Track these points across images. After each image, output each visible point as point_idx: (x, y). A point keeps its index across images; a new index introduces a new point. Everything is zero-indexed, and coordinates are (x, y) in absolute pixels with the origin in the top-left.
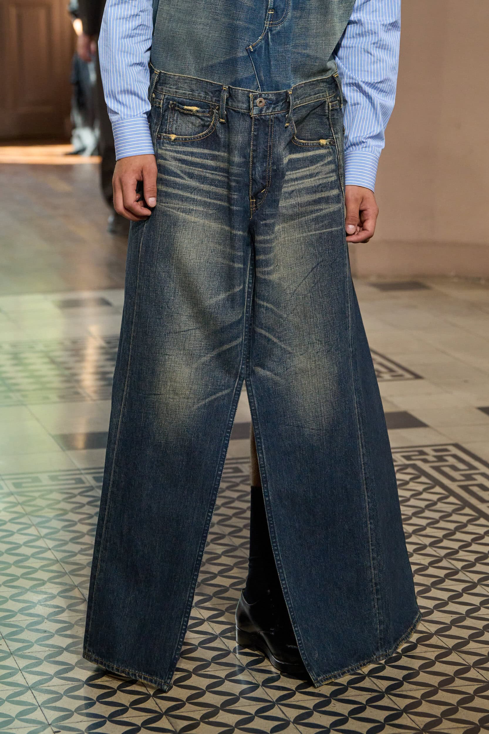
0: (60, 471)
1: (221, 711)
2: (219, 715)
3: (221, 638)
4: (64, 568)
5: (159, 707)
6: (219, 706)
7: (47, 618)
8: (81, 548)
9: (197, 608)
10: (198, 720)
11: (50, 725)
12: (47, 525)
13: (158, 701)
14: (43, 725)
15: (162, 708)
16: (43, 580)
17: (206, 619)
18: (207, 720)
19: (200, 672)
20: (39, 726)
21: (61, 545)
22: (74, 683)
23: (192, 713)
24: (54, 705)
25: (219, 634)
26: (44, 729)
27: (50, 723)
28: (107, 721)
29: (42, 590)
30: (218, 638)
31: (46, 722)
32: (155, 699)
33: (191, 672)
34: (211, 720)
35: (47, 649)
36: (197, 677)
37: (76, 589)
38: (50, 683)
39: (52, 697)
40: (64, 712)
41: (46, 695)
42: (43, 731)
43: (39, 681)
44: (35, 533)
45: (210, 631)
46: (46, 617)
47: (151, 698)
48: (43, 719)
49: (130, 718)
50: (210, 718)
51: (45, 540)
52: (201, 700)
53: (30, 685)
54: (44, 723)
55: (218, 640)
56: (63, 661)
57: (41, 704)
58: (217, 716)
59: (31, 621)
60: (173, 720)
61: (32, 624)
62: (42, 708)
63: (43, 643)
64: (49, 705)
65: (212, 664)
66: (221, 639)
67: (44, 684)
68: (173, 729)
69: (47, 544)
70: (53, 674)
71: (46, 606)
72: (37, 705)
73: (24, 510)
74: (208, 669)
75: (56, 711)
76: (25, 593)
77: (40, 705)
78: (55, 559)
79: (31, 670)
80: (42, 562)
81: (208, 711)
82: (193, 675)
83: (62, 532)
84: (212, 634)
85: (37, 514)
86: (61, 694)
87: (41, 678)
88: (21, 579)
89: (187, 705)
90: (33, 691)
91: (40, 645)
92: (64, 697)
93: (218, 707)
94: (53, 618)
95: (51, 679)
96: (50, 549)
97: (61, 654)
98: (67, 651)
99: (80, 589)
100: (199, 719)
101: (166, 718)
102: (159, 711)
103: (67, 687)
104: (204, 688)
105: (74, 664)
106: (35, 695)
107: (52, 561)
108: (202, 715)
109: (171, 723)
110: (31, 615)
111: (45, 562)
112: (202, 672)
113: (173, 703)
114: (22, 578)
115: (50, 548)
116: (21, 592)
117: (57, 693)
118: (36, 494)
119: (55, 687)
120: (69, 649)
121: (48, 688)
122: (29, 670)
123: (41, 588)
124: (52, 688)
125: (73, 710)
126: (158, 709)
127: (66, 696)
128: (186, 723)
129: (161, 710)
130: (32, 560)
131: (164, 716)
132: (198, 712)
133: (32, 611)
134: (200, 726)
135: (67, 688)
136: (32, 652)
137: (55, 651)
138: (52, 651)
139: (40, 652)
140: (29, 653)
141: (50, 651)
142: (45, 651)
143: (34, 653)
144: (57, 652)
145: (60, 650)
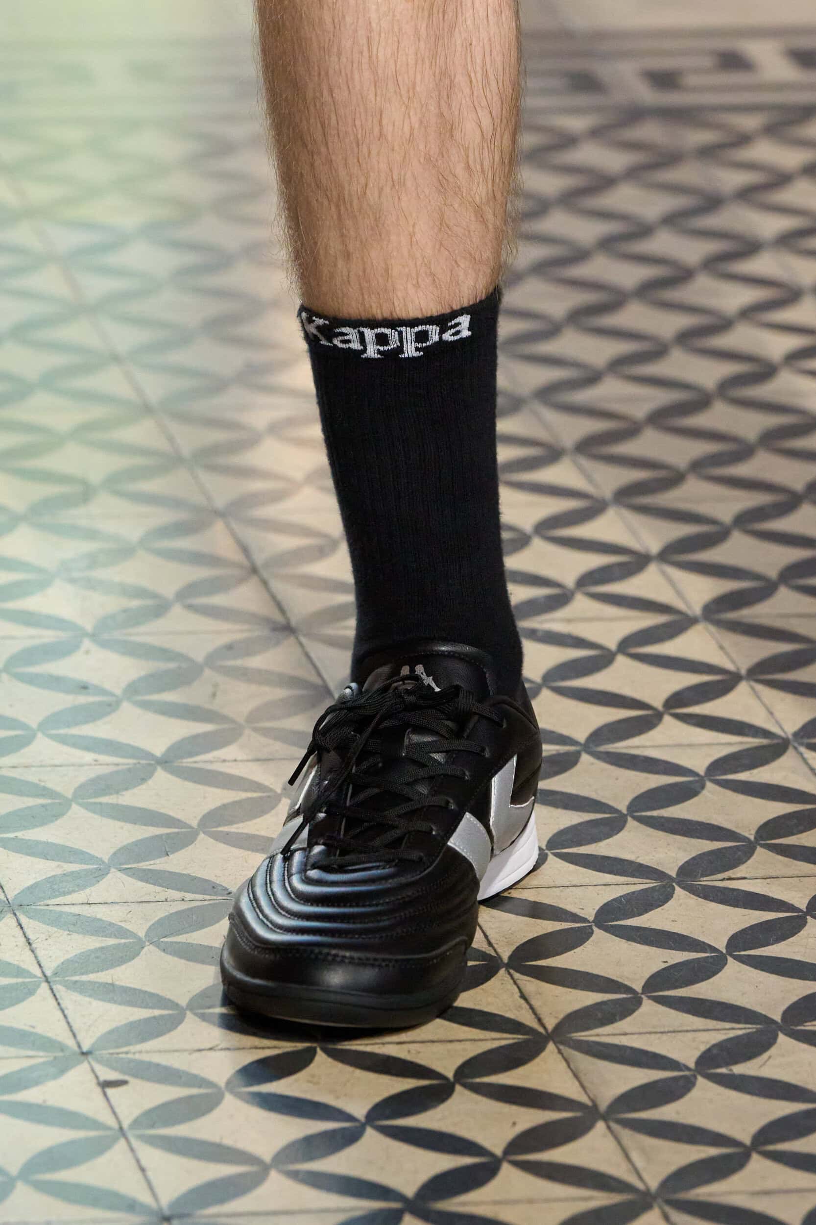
1: (782, 1038)
2: (773, 1051)
3: (802, 749)
4: (172, 439)
5: (532, 1008)
6: (777, 1017)
7: (94, 636)
8: (248, 363)
9: (712, 629)
10: (688, 1068)
11: (84, 1054)
12: (112, 260)
13: (530, 985)
14: (60, 1054)
15: (543, 1012)
16: (85, 482)
17: (743, 672)
18: (723, 1070)
19: (706, 881)
20: (41, 1057)
22: (189, 896)
23: (665, 1037)
24: (104, 977)
25: (796, 735)
26: (62, 1071)
27: (85, 1049)
28: (318, 1050)
29: (76, 522)
30: (790, 752)
31: (70, 1042)
32: (517, 975)
33: (670, 877)
34: (739, 1069)
35: (89, 757)
36: (694, 901)
37: (219, 526)
38: (95, 892)
39: (98, 945)
40: (147, 1007)
41: (75, 936)
42: (55, 1077)
43: (51, 881)
44: (60, 289)
45: (759, 719)
46: (89, 628)
47: (502, 971)
48: (57, 1030)
49: (412, 1047)
50: (736, 1062)
52: (703, 990)
53: (11, 896)
54: (62, 1048)
55: (788, 759)
56: (152, 807)
57: (55, 974)
58: (765, 1056)
59: (29, 643)
60: (585, 1062)
61: (30, 655)
62: (58, 988)
63: (75, 731)
64: (84, 978)
65: (759, 850)
66: (801, 754)
67: (70, 893)
68: (584, 1099)
69: (106, 339)
70: (106, 858)
71: (91, 585)
72: (38, 973)
73: (20, 195)
74: (741, 871)
75: (115, 1002)
76: (8, 530)
77: (49, 973)
78: (139, 399)
79: (19, 834)
80: (82, 411)
81: (731, 1034)
82: (678, 890)
84: (766, 733)
85: (71, 214)
86: (134, 935)
87: (59, 872)
89: (648, 1006)
90: (24, 920)
91: (63, 740)
92: (149, 949)
93: (773, 1022)
94: (117, 635)
95: (100, 873)
96: (118, 359)
97: (144, 780)
98: (165, 769)
99: (234, 525)
100: (692, 1065)
101: (560, 1052)
102: (534, 1024)
103: (160, 912)
104: (721, 944)
105: (194, 823)
106: (32, 937)
108: (703, 1048)
109: (576, 1076)
110: (28, 619)
112: (715, 881)
113: (590, 998)
115: (121, 353)
117: (120, 932)
118: (73, 135)
119: (117, 907)
120: (176, 764)
121: (87, 911)
122: (11, 835)
123: (75, 512)
124: (102, 913)
125: (183, 1002)
126: (528, 1020)
127: (157, 945)
128: (639, 1077)
129: (539, 1020)
130: (41, 398)
131: (551, 1046)
132: (690, 1035)
133: (33, 603)
134: (695, 1093)
135: (161, 914)
136: (26, 767)
137: (120, 768)
138: (108, 765)
139: (60, 766)
140: (14, 767)
141: (101, 765)
142: (81, 766)
143: (33, 769)
144: (129, 770)
145: (139, 763)
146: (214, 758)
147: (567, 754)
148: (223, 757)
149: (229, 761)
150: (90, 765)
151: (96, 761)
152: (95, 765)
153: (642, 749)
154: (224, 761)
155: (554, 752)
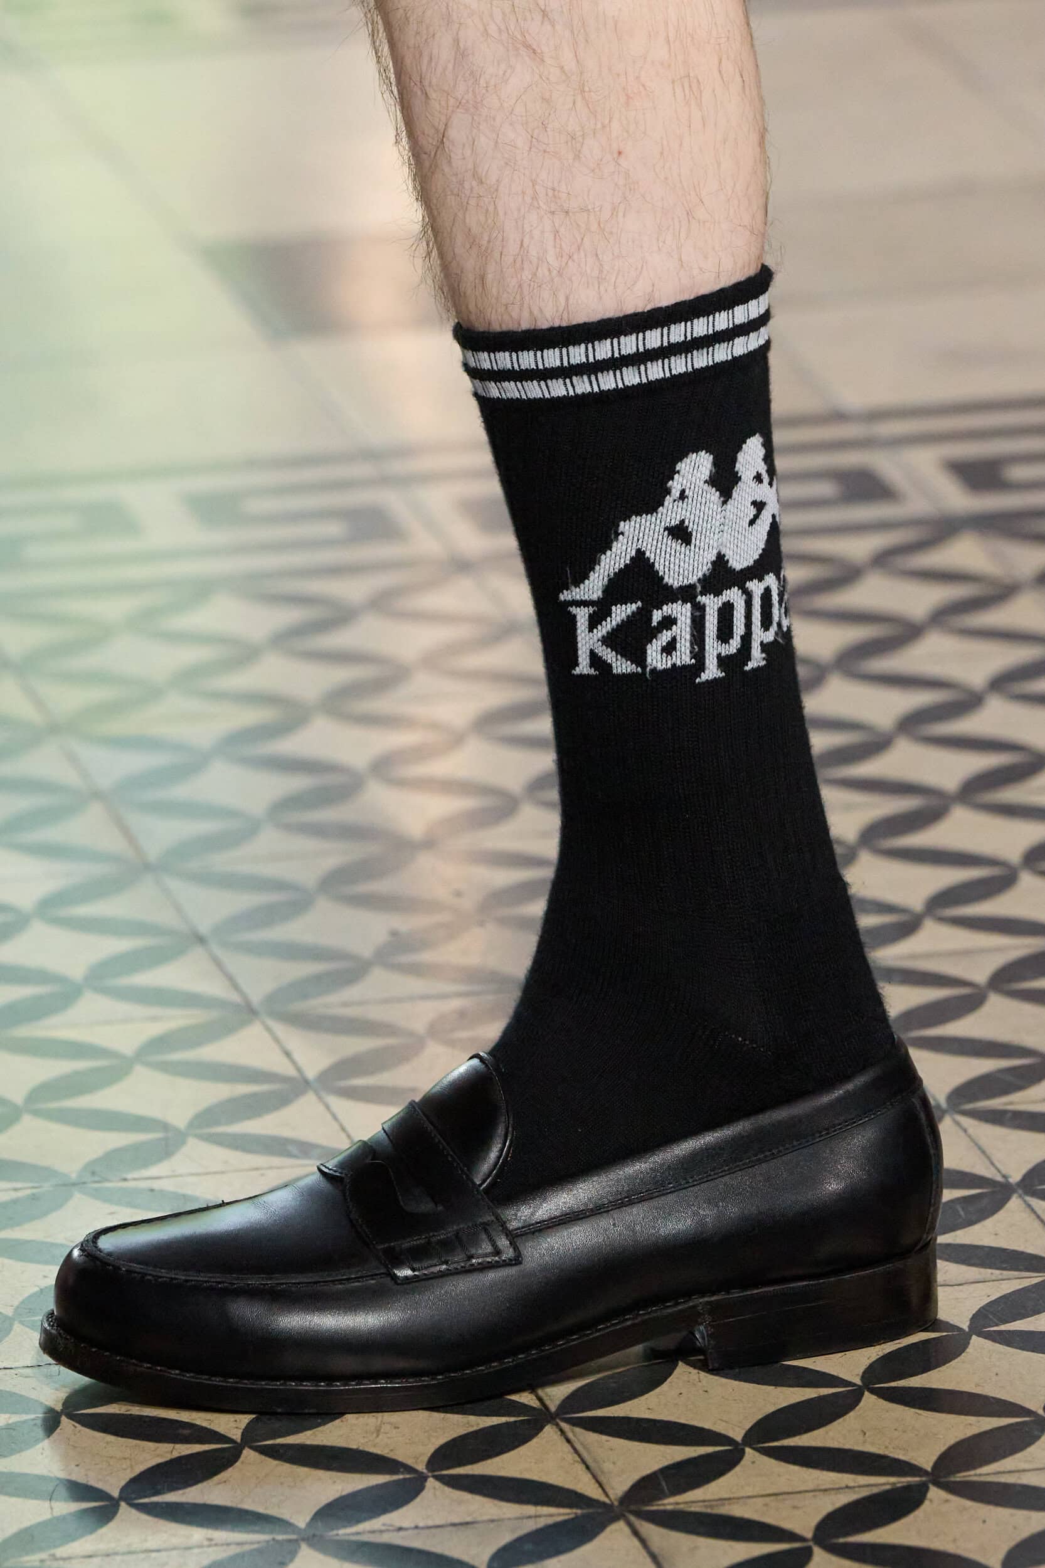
0: (252, 464)
4: (288, 1054)
8: (394, 934)
12: (181, 791)
16: (165, 1126)
21: (268, 916)
29: (156, 1185)
44: (112, 842)
51: (175, 885)
69: (178, 909)
73: (39, 703)
76: (58, 1204)
78: (235, 997)
80: (154, 1019)
83: (269, 840)
85: (117, 727)
88: (27, 1120)
96: (201, 940)
107: (214, 1014)
111: (175, 1019)
114: (37, 1113)
115: (204, 928)
116: (34, 1198)
118: (113, 609)
120: (327, 1537)
123: (153, 1171)
130: (92, 1005)
136: (108, 1555)
137: (247, 1548)
138: (228, 1544)
139: (158, 1551)
140: (90, 1556)
141: (216, 1545)
142: (188, 1548)
143: (118, 1558)
144: (260, 1552)
145: (274, 1539)
146: (384, 1525)
147: (908, 1488)
148: (398, 1524)
149: (406, 1529)
150: (200, 1546)
151: (210, 1540)
152: (209, 1546)
153: (1017, 1474)
154: (400, 1529)
155: (888, 1487)
